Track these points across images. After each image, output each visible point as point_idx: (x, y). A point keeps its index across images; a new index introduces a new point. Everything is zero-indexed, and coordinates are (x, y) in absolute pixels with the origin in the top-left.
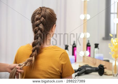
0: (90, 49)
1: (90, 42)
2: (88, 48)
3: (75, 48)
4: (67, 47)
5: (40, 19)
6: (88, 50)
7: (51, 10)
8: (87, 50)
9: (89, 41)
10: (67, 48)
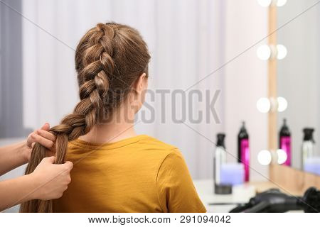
0: (288, 145)
1: (289, 124)
2: (284, 140)
3: (244, 142)
4: (221, 139)
5: (99, 59)
6: (284, 147)
7: (132, 32)
8: (280, 147)
9: (285, 121)
10: (221, 141)
